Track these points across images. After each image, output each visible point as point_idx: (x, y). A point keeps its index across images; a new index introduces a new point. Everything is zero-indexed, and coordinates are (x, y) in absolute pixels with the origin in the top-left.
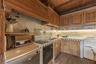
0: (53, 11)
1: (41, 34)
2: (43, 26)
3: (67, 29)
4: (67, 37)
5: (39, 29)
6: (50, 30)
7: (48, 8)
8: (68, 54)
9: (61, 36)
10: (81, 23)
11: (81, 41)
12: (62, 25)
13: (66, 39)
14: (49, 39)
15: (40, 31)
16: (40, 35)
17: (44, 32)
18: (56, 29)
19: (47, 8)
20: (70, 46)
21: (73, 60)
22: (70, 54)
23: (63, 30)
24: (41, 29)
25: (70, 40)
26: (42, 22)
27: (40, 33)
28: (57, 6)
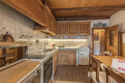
0: (51, 12)
1: (32, 44)
2: (35, 32)
3: (64, 38)
4: (64, 46)
5: (29, 36)
6: (45, 38)
7: (46, 8)
8: (65, 65)
9: (57, 46)
10: (77, 33)
11: (77, 50)
12: (59, 33)
13: (63, 49)
14: (44, 51)
15: (31, 39)
16: (30, 46)
17: (37, 41)
18: (52, 38)
19: (44, 7)
20: (68, 56)
21: (72, 70)
22: (68, 65)
23: (60, 38)
24: (32, 37)
25: (68, 50)
26: (35, 26)
27: (31, 42)
28: (55, 8)
